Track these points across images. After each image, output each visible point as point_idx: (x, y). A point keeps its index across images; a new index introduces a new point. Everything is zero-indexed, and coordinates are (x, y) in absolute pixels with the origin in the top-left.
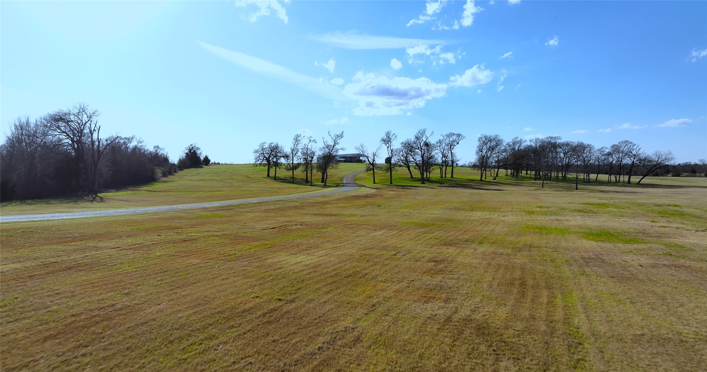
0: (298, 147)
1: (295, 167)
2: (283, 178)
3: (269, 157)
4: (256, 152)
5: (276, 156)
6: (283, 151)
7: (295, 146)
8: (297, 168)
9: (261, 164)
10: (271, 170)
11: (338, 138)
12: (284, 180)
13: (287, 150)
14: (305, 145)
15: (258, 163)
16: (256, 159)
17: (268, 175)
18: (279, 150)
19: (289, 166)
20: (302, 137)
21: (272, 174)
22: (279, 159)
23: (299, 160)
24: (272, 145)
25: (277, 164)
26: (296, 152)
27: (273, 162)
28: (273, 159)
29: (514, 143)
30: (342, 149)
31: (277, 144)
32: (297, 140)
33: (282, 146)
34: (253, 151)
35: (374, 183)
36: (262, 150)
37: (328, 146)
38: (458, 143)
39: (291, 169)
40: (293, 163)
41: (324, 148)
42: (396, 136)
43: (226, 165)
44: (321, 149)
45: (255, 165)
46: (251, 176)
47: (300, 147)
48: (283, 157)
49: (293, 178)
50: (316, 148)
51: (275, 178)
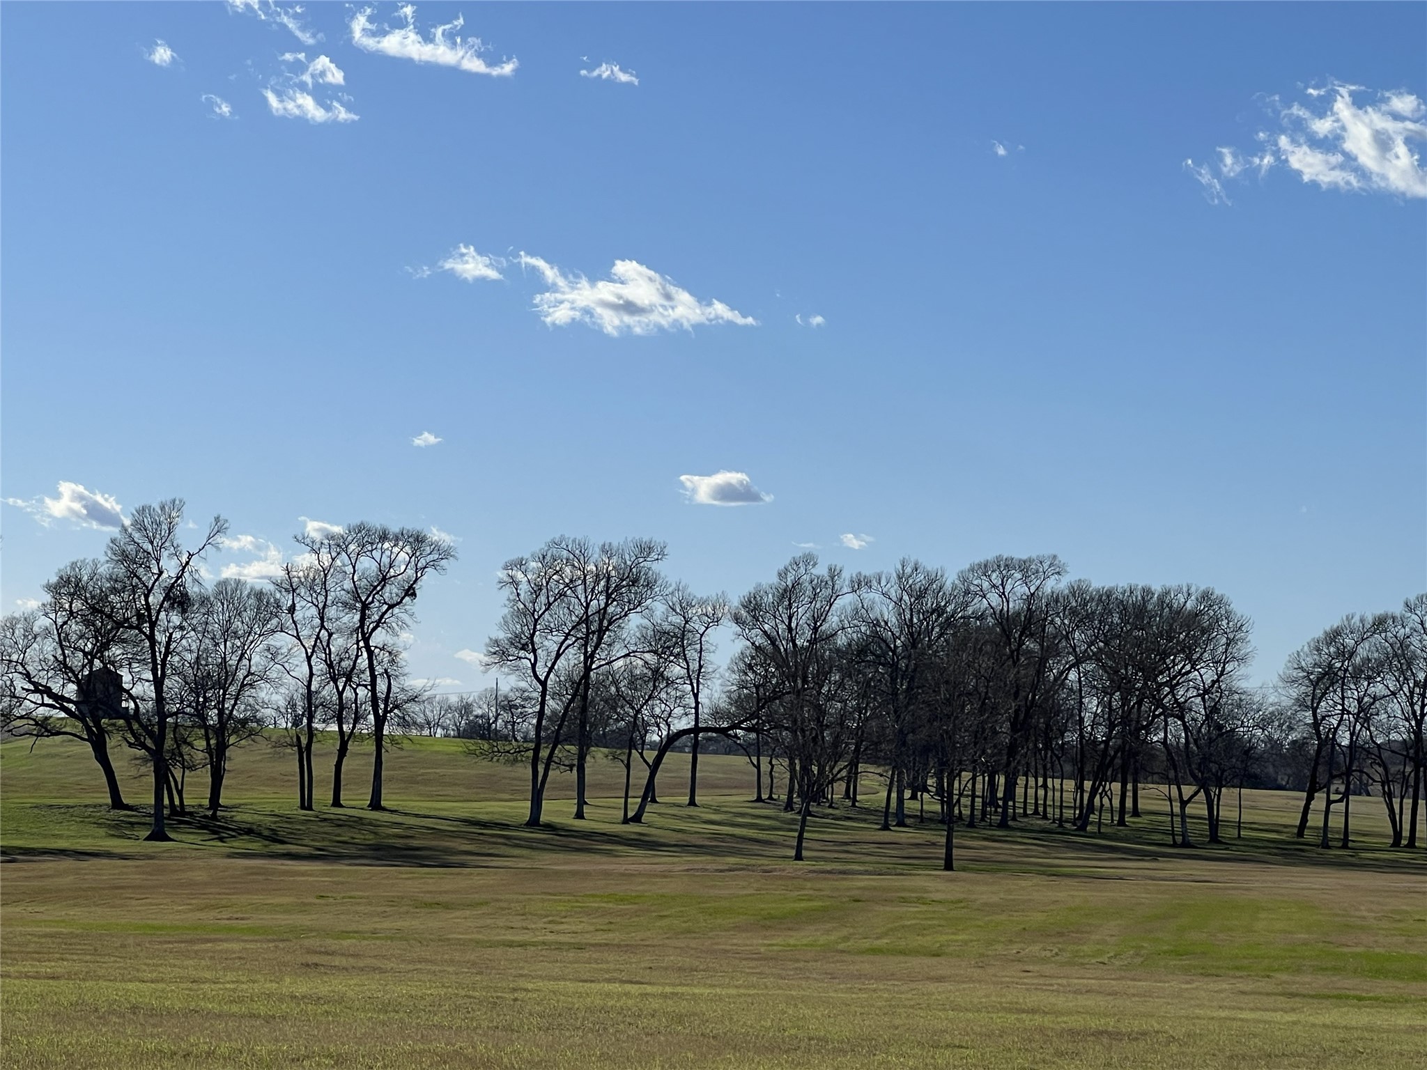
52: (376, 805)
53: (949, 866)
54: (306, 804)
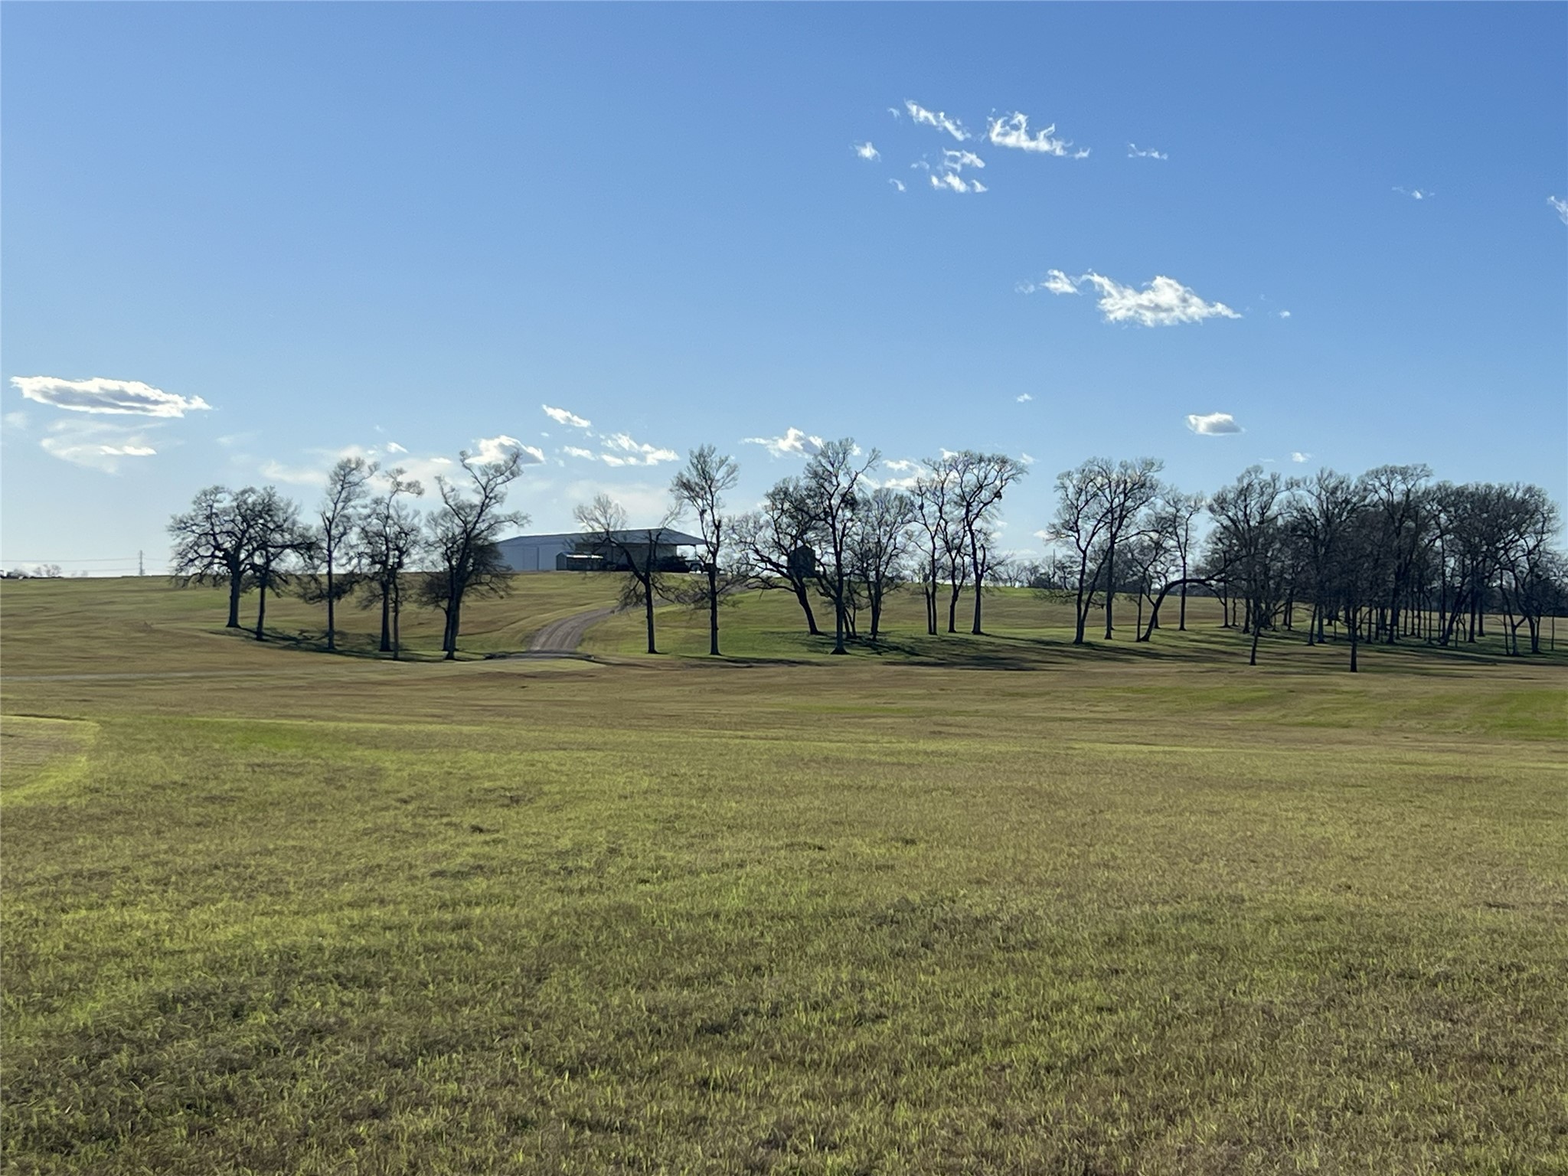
0: (349, 511)
1: (338, 588)
2: (295, 634)
3: (238, 547)
4: (182, 526)
5: (263, 546)
6: (294, 524)
7: (340, 505)
8: (345, 592)
9: (201, 577)
10: (243, 599)
11: (500, 480)
12: (296, 643)
13: (310, 520)
14: (377, 502)
15: (192, 571)
16: (182, 555)
17: (233, 622)
18: (279, 519)
19: (313, 585)
20: (365, 470)
21: (248, 618)
22: (276, 556)
23: (355, 561)
24: (250, 501)
25: (266, 577)
26: (341, 529)
27: (253, 566)
28: (250, 555)
29: (1244, 493)
30: (514, 519)
31: (271, 496)
32: (345, 478)
33: (289, 505)
34: (170, 522)
35: (652, 651)
36: (208, 517)
37: (458, 511)
38: (998, 495)
39: (320, 597)
40: (329, 573)
41: (445, 514)
42: (733, 470)
43: (51, 583)
44: (433, 521)
45: (178, 582)
46: (160, 626)
47: (358, 508)
48: (295, 547)
49: (330, 633)
50: (417, 513)
51: (259, 635)
52: (977, 631)
53: (1354, 669)
54: (932, 631)
